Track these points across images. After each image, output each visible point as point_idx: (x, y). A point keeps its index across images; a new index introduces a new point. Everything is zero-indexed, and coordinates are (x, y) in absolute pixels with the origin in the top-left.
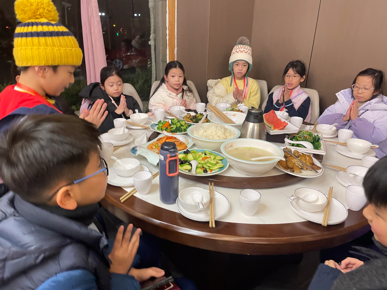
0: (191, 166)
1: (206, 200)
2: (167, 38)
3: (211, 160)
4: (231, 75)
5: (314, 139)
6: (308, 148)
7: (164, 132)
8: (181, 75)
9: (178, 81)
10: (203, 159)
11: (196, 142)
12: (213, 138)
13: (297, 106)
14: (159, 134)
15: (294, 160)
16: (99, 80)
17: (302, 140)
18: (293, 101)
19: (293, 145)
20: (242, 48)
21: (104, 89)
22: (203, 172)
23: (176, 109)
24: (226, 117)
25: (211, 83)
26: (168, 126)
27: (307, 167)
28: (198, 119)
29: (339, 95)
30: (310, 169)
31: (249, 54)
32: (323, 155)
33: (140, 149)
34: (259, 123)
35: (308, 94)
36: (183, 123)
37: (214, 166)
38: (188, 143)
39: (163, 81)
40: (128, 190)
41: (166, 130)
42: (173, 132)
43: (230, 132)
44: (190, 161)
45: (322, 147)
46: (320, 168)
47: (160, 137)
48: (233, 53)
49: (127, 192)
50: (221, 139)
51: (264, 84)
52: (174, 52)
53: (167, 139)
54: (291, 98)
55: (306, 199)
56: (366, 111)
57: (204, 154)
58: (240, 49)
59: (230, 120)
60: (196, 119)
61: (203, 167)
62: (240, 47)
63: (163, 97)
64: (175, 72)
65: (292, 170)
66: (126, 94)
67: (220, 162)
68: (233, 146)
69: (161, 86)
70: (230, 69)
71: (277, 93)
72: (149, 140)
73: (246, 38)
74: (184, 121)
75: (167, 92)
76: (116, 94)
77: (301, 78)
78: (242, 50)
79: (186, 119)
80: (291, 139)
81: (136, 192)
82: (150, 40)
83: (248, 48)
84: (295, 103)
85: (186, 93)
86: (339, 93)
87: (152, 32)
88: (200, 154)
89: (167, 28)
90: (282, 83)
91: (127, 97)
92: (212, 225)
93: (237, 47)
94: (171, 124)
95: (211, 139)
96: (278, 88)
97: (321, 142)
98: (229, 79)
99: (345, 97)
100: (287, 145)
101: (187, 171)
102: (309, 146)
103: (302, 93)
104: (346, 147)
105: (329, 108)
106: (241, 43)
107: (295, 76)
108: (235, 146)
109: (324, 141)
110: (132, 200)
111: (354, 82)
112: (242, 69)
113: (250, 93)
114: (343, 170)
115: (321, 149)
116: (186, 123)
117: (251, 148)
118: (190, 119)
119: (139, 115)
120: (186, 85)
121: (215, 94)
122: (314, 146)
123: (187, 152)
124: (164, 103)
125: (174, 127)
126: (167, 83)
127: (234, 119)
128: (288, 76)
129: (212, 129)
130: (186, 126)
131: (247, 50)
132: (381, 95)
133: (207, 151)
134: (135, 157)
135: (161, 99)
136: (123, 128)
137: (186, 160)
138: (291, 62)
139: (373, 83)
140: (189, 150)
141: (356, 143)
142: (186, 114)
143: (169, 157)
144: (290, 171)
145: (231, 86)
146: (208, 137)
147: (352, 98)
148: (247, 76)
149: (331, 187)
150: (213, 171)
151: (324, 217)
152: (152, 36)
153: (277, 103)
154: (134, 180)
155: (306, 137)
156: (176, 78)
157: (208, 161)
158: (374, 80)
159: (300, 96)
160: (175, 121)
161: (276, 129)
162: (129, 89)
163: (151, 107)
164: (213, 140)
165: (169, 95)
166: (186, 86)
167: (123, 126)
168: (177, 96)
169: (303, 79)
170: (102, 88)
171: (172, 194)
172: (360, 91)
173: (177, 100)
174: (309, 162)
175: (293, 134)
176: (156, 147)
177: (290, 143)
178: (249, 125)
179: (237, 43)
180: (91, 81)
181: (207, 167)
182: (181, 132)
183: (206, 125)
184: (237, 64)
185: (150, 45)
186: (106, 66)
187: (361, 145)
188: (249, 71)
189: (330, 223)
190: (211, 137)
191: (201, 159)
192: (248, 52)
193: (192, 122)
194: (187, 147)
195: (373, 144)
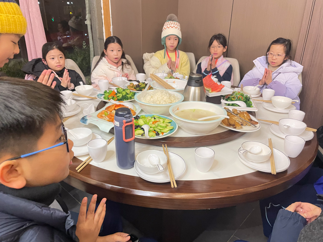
0: (144, 130)
1: (163, 162)
2: (103, 17)
3: (161, 123)
4: (164, 48)
5: (246, 98)
6: (242, 106)
7: (112, 100)
8: (119, 49)
9: (117, 55)
10: (153, 123)
11: (144, 108)
12: (160, 103)
13: (222, 73)
14: (105, 103)
15: (234, 118)
16: (40, 56)
17: (236, 100)
18: (218, 69)
19: (229, 105)
20: (172, 24)
21: (46, 64)
22: (155, 135)
23: (119, 80)
24: (167, 84)
25: (147, 56)
26: (114, 95)
27: (246, 123)
28: (141, 87)
29: (256, 62)
30: (249, 124)
31: (178, 29)
32: (255, 112)
33: (90, 118)
34: (200, 86)
35: (230, 62)
36: (128, 91)
37: (164, 128)
38: (136, 110)
39: (103, 55)
40: (84, 159)
41: (112, 99)
42: (120, 101)
43: (174, 96)
44: (142, 126)
45: (253, 105)
46: (257, 123)
47: (107, 105)
48: (165, 28)
49: (83, 161)
50: (167, 104)
51: (192, 55)
52: (110, 30)
53: (116, 107)
54: (216, 66)
55: (252, 151)
56: (279, 74)
57: (153, 118)
58: (171, 25)
59: (171, 87)
60: (139, 88)
61: (155, 130)
62: (170, 23)
63: (104, 70)
64: (114, 46)
65: (235, 126)
66: (69, 69)
67: (169, 124)
68: (179, 109)
69: (101, 60)
70: (163, 43)
71: (205, 63)
72: (97, 109)
73: (174, 15)
74: (129, 90)
75: (108, 66)
76: (58, 67)
77: (224, 48)
78: (172, 25)
79: (130, 88)
80: (227, 100)
81: (92, 160)
82: (86, 20)
83: (177, 24)
84: (220, 70)
85: (125, 65)
86: (255, 60)
87: (87, 12)
88: (150, 118)
89: (101, 8)
90: (208, 53)
91: (69, 71)
92: (174, 185)
93: (168, 23)
94: (117, 93)
95: (158, 104)
96: (205, 59)
97: (251, 100)
98: (162, 52)
99: (261, 64)
100: (224, 105)
101: (140, 136)
102: (243, 105)
103: (225, 61)
104: (271, 104)
105: (248, 73)
106: (170, 20)
107: (219, 47)
108: (181, 109)
109: (254, 100)
110: (88, 169)
111: (269, 50)
112: (174, 42)
113: (181, 63)
114: (274, 123)
115: (253, 107)
116: (131, 92)
117: (195, 110)
118: (134, 87)
119: (84, 87)
120: (125, 58)
121: (152, 66)
122: (247, 105)
123: (137, 118)
124: (105, 76)
125: (120, 96)
126: (106, 56)
127: (174, 86)
128: (213, 47)
129: (158, 95)
130: (131, 94)
131: (177, 25)
132: (290, 60)
133: (156, 115)
134: (86, 126)
135: (102, 72)
136: (70, 99)
137: (137, 125)
138: (214, 36)
139: (285, 50)
140: (138, 115)
141: (279, 100)
142: (130, 84)
143: (124, 123)
144: (232, 128)
145: (164, 58)
146: (155, 102)
147: (267, 64)
148: (178, 49)
149: (269, 139)
150: (164, 134)
151: (271, 166)
152: (87, 16)
153: (206, 71)
154: (89, 149)
155: (239, 97)
156: (115, 52)
157: (158, 124)
158: (285, 48)
159: (223, 64)
160: (120, 90)
161: (214, 92)
162: (71, 64)
163: (94, 80)
164: (160, 105)
165: (110, 68)
166: (125, 60)
167: (70, 98)
168: (118, 69)
169: (225, 49)
170: (45, 63)
171: (129, 159)
172: (274, 58)
173: (118, 73)
174: (247, 118)
175: (228, 95)
176: (105, 115)
177: (226, 104)
178: (191, 88)
179: (167, 19)
180: (32, 58)
181: (158, 130)
182: (127, 100)
183: (152, 91)
184: (169, 38)
185: (87, 25)
186: (46, 42)
187: (283, 101)
188: (179, 44)
189: (278, 171)
190: (158, 102)
191: (151, 123)
192: (177, 27)
193: (135, 91)
194: (135, 113)
195: (293, 99)
